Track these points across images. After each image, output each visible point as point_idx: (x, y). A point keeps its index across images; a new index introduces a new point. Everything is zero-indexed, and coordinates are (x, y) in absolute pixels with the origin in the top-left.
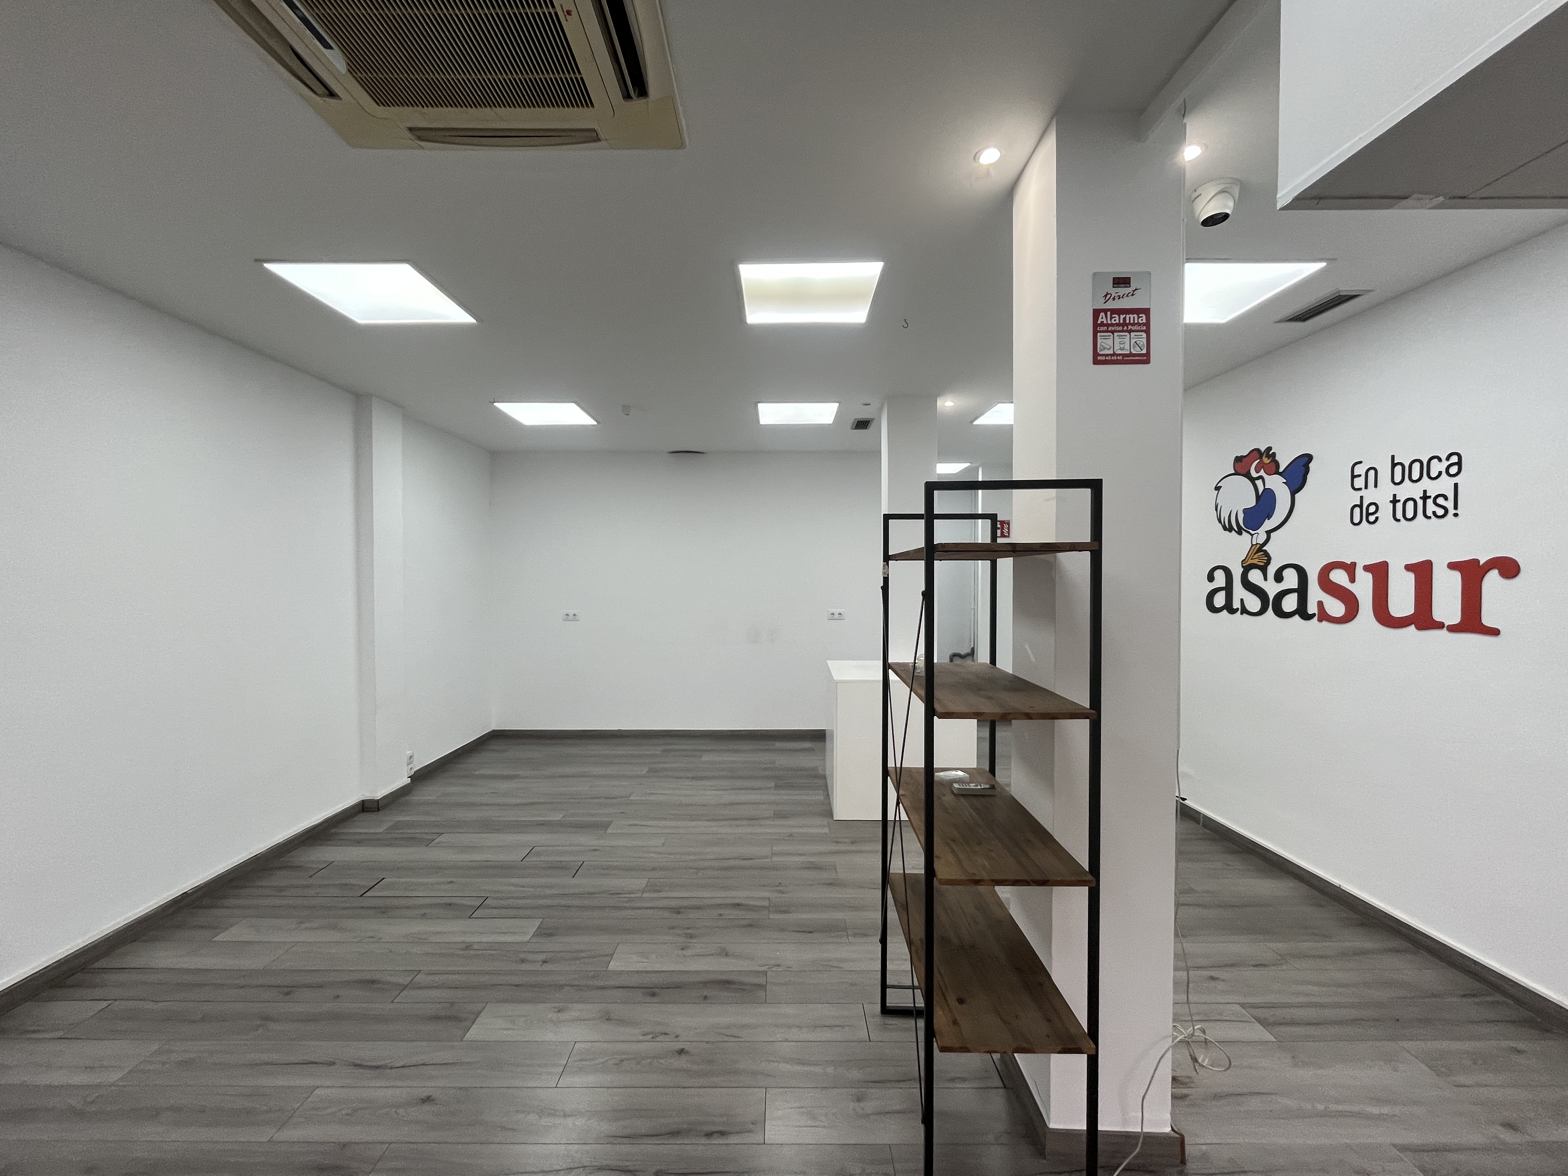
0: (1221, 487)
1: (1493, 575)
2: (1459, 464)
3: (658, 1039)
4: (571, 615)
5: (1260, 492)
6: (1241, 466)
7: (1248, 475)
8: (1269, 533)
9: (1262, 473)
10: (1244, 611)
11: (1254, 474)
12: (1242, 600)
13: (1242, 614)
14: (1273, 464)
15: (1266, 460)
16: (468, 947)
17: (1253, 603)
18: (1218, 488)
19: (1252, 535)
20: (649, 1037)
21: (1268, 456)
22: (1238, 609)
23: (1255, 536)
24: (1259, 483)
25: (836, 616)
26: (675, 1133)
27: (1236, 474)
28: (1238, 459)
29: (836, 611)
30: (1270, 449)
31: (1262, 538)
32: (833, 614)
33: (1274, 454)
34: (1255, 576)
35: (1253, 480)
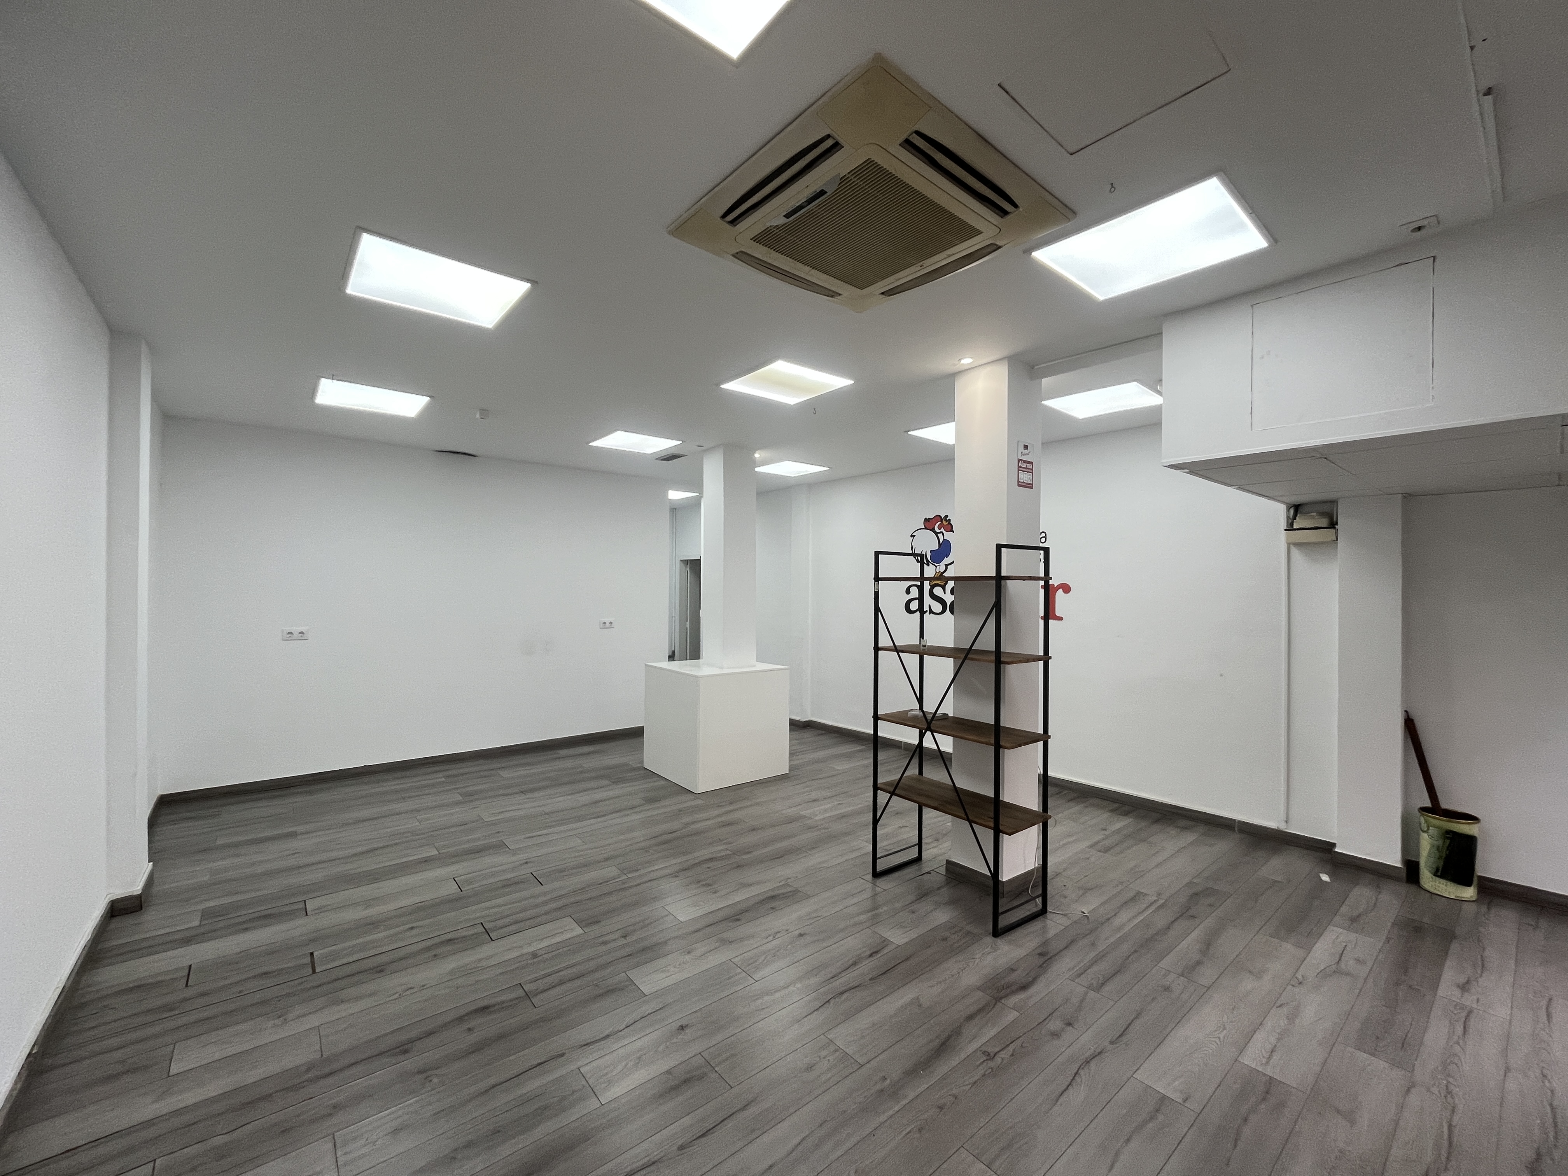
0: (915, 536)
1: (1061, 591)
2: (1045, 537)
3: (776, 937)
4: (296, 635)
5: (941, 541)
6: (929, 524)
7: (933, 530)
8: (947, 566)
9: (942, 530)
10: (931, 612)
11: (937, 530)
12: (930, 606)
13: (929, 614)
14: (950, 526)
15: (945, 523)
16: (534, 955)
17: (937, 607)
18: (913, 536)
19: (936, 567)
20: (771, 938)
21: (946, 521)
22: (927, 611)
23: (938, 567)
24: (940, 535)
25: (608, 625)
26: (855, 964)
27: (925, 528)
28: (927, 520)
29: (607, 621)
30: (947, 516)
31: (942, 569)
32: (605, 623)
33: (950, 519)
34: (938, 591)
35: (936, 533)
